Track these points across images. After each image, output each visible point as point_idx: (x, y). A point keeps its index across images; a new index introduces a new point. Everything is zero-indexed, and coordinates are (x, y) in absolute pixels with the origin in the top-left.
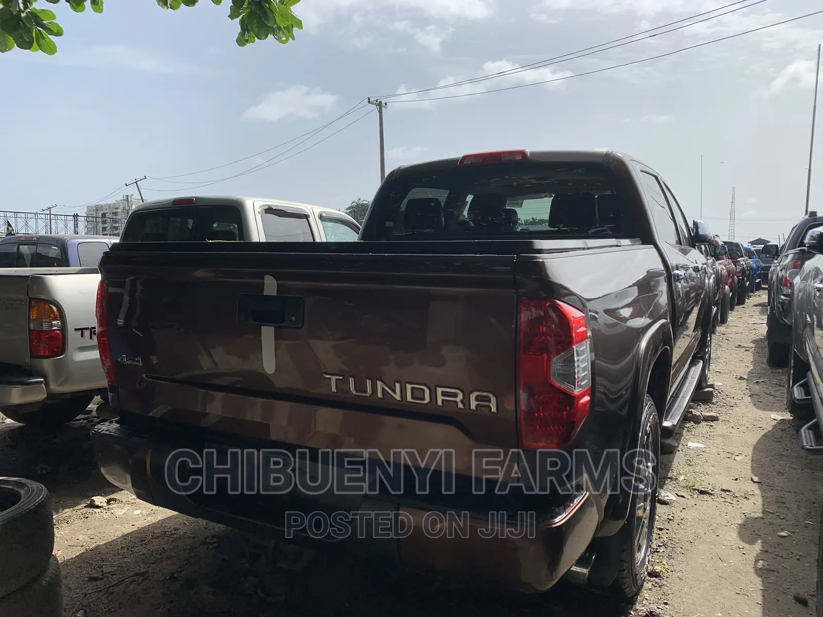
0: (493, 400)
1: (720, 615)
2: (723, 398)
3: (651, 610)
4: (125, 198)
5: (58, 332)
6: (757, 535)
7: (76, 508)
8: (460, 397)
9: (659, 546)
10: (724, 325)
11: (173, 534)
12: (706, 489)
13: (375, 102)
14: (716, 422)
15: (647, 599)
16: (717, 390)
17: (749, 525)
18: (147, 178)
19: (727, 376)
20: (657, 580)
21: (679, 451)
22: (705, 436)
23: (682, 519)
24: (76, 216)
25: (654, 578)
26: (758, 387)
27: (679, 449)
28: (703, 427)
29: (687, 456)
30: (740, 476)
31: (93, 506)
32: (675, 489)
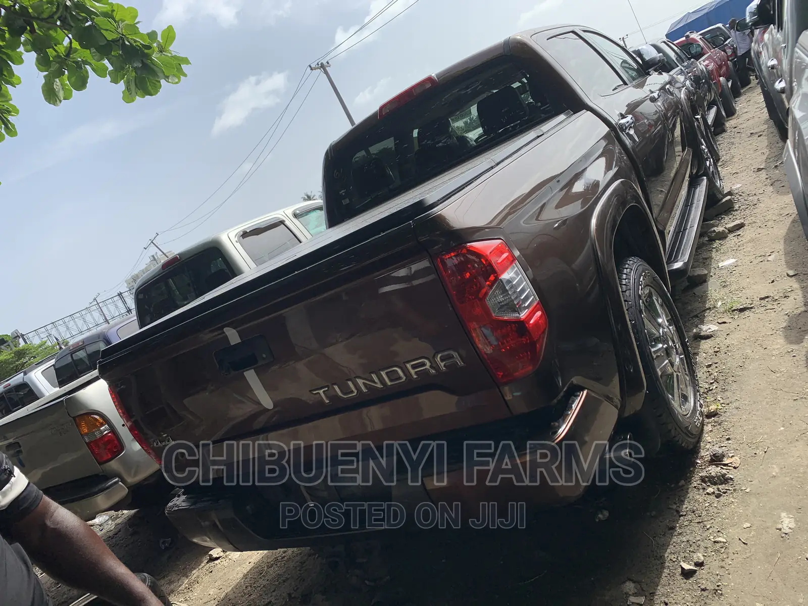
0: (455, 354)
1: (782, 428)
2: (745, 200)
3: (714, 453)
4: (152, 258)
5: (110, 434)
6: (803, 331)
7: (201, 567)
8: (428, 364)
9: (711, 383)
10: (734, 117)
11: (284, 557)
12: (745, 306)
13: (317, 66)
14: (742, 229)
15: (709, 442)
16: (737, 194)
17: (794, 324)
18: (159, 233)
19: (745, 173)
20: (716, 419)
21: (712, 276)
22: (734, 248)
23: (728, 347)
24: (120, 295)
25: (713, 418)
26: (777, 171)
27: (711, 274)
28: (732, 240)
29: (721, 278)
30: (776, 277)
31: (213, 559)
32: (716, 318)
